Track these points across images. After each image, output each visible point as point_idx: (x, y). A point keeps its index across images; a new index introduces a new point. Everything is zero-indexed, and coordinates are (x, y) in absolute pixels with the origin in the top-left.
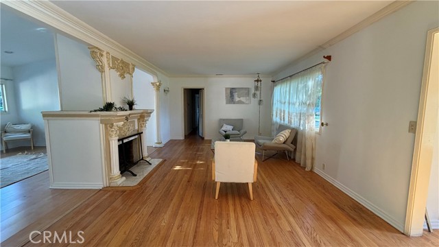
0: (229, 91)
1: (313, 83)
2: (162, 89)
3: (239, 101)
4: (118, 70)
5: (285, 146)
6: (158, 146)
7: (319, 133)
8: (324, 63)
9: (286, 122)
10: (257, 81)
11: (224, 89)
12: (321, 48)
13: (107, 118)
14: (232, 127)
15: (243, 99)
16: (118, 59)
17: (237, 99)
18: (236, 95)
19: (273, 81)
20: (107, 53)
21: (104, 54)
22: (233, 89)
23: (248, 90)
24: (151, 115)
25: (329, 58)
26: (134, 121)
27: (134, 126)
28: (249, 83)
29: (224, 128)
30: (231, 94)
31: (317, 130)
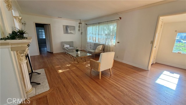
0: (65, 27)
1: (113, 27)
3: (70, 33)
7: (115, 46)
8: (119, 20)
9: (97, 42)
10: (80, 23)
11: (62, 26)
12: (116, 14)
13: (20, 46)
14: (69, 46)
15: (72, 32)
17: (69, 31)
18: (69, 29)
19: (86, 24)
23: (74, 27)
25: (120, 18)
28: (74, 24)
30: (66, 28)
31: (114, 45)
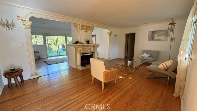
0: (151, 33)
2: (113, 35)
4: (84, 29)
5: (165, 72)
6: (109, 59)
10: (172, 24)
11: (148, 32)
14: (149, 55)
16: (84, 26)
17: (156, 38)
18: (156, 35)
20: (79, 24)
21: (78, 25)
22: (154, 31)
24: (99, 46)
26: (91, 48)
27: (91, 50)
28: (165, 26)
29: (143, 55)
